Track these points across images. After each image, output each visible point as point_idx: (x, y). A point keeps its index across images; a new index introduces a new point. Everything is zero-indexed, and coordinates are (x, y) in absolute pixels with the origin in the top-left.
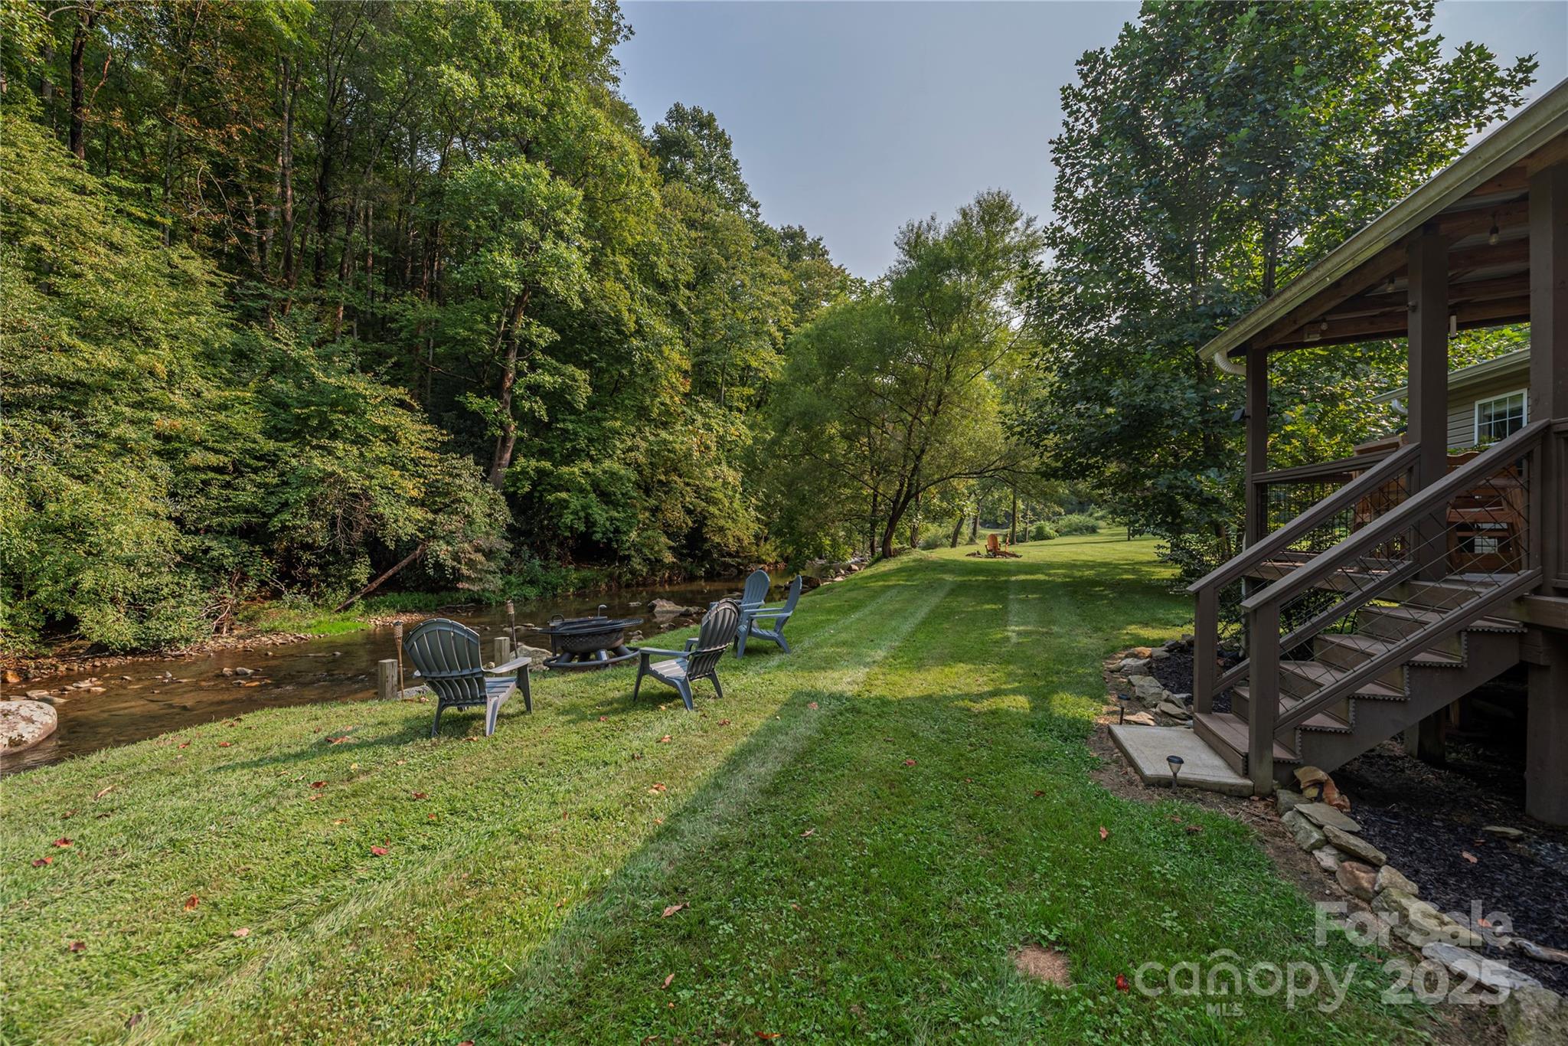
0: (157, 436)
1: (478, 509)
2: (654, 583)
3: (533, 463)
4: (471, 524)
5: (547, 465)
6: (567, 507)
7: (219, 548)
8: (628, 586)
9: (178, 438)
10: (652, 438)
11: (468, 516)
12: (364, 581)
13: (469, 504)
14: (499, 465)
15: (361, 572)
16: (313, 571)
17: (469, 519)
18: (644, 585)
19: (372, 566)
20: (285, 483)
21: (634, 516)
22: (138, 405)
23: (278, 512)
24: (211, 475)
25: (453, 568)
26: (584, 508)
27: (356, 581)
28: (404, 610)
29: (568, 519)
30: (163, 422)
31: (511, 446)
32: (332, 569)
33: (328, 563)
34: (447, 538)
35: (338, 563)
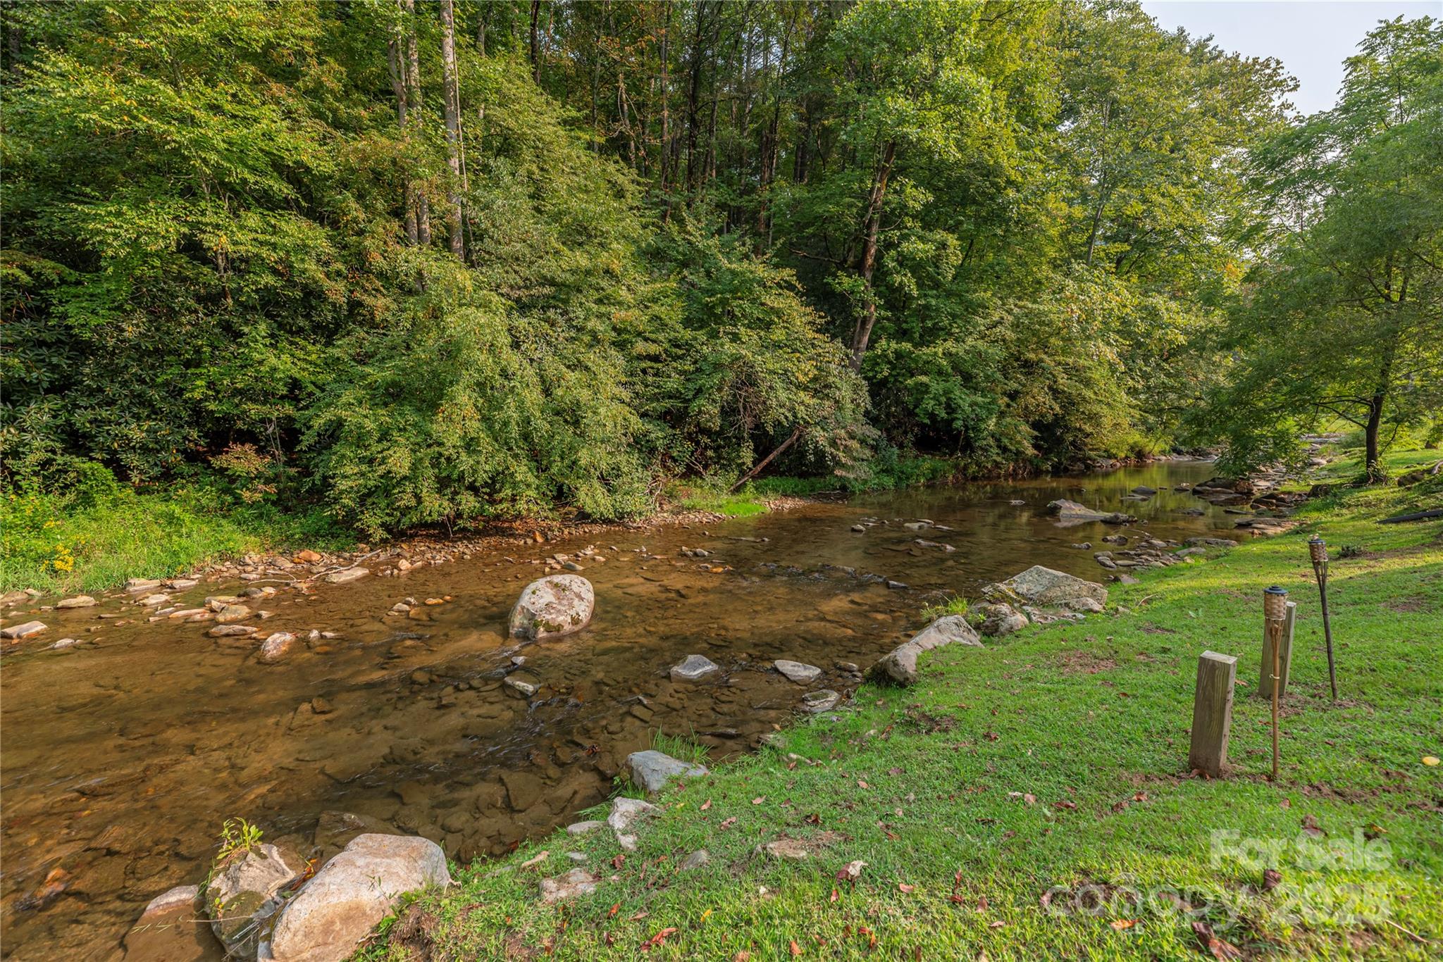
0: (614, 329)
1: (845, 393)
2: (999, 477)
3: (894, 345)
4: (840, 409)
5: (907, 346)
6: (927, 392)
7: (653, 431)
8: (974, 479)
9: (626, 331)
10: (1016, 310)
12: (750, 464)
13: (839, 389)
15: (747, 455)
16: (710, 453)
17: (839, 405)
18: (989, 478)
19: (755, 451)
20: (699, 370)
21: (994, 402)
22: (599, 301)
23: (695, 397)
24: (649, 364)
25: (832, 454)
26: (946, 392)
27: (744, 464)
29: (929, 404)
30: (618, 314)
31: (870, 328)
32: (724, 452)
33: (720, 446)
34: (822, 424)
35: (729, 447)
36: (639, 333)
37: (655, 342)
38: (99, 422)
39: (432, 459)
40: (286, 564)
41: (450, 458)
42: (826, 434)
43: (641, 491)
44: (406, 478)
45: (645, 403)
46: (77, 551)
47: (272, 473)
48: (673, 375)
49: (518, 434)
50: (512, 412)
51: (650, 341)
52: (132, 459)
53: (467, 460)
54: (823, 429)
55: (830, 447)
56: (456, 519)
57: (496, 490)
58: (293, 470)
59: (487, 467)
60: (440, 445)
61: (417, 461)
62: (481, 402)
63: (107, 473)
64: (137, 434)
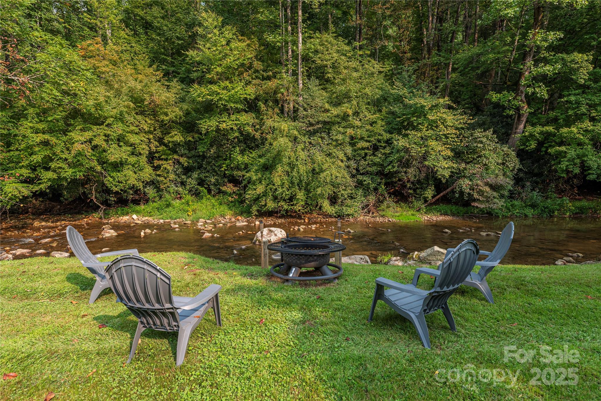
3: (539, 129)
4: (486, 169)
5: (550, 129)
6: (564, 157)
7: (367, 180)
11: (485, 165)
12: (430, 197)
13: (488, 158)
14: (515, 133)
15: (429, 193)
16: (411, 191)
17: (486, 167)
19: (434, 190)
25: (469, 194)
26: (580, 156)
27: (427, 197)
28: (446, 214)
29: (565, 165)
30: (349, 132)
31: (524, 119)
32: (418, 191)
33: (417, 188)
34: (471, 177)
35: (421, 188)
36: (362, 138)
37: (369, 141)
38: (206, 177)
39: (271, 189)
40: (233, 220)
41: (276, 189)
42: (470, 183)
43: (356, 206)
44: (264, 195)
45: (364, 168)
46: (193, 211)
47: (238, 192)
48: (379, 155)
49: (296, 181)
50: (295, 174)
51: (367, 141)
52: (212, 187)
53: (280, 190)
54: (471, 180)
55: (470, 190)
56: (281, 211)
57: (292, 201)
58: (242, 192)
59: (287, 193)
60: (274, 185)
61: (266, 190)
62: (289, 170)
63: (206, 191)
64: (213, 180)
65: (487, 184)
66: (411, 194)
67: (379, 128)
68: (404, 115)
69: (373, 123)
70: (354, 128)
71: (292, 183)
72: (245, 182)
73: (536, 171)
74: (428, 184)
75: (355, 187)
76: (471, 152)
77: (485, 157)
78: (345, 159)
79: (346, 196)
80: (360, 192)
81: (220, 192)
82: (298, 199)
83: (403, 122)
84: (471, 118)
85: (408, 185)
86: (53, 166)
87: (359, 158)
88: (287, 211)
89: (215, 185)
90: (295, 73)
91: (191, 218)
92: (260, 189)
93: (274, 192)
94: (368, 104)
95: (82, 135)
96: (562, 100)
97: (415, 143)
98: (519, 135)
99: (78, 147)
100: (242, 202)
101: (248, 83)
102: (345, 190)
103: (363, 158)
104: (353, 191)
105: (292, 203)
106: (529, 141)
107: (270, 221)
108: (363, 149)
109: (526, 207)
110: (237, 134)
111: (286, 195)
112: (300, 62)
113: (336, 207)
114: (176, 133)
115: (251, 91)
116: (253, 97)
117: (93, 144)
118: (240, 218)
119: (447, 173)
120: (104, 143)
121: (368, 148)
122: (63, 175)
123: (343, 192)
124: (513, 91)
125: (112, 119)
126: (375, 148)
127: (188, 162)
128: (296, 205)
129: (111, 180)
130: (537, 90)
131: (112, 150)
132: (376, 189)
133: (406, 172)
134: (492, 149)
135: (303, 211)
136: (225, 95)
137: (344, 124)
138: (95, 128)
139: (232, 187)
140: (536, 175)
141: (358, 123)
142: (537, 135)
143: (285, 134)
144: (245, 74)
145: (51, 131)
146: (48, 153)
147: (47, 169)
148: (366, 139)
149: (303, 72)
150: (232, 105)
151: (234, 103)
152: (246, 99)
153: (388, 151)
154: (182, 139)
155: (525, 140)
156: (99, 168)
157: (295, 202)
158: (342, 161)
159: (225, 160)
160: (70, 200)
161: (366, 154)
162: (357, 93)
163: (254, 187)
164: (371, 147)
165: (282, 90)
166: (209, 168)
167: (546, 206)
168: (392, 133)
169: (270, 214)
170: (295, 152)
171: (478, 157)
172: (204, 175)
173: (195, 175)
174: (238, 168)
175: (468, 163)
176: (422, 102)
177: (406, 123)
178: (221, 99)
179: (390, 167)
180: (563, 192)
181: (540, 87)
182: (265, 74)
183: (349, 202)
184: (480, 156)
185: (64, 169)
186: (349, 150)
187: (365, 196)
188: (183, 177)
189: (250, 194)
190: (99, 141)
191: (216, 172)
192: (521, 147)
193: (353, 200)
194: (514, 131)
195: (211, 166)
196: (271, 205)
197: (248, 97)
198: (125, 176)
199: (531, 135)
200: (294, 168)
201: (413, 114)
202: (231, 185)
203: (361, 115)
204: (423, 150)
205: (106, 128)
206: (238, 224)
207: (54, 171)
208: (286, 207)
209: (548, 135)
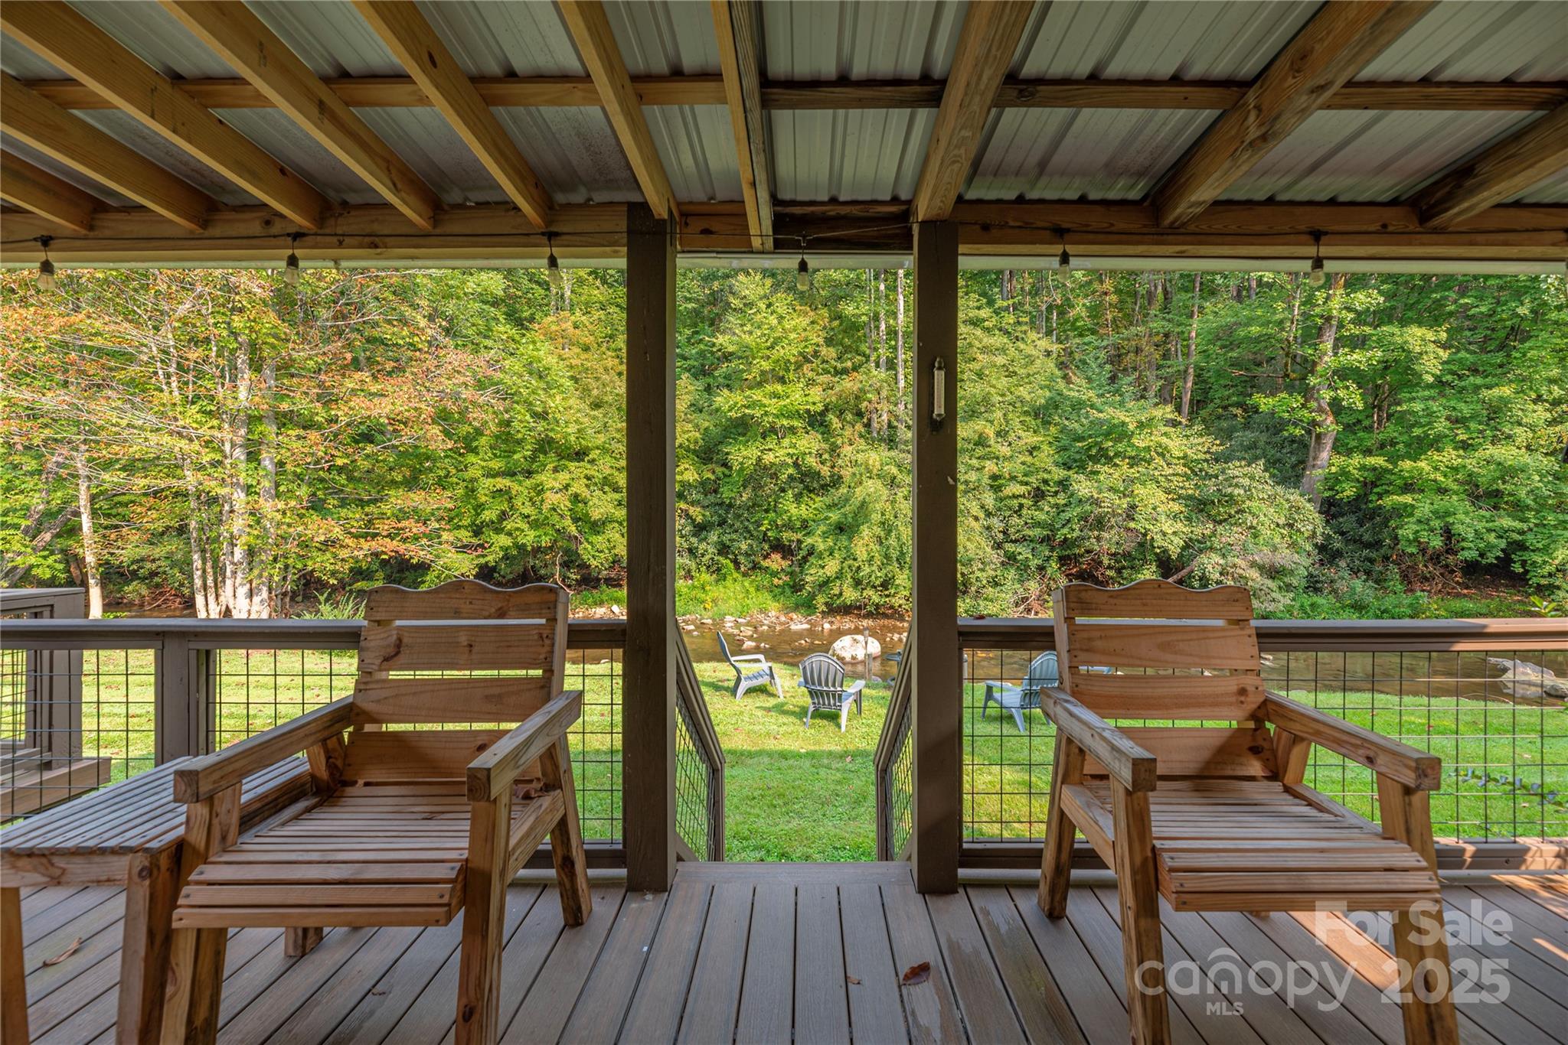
3: (1358, 460)
6: (1410, 515)
7: (1023, 552)
11: (1252, 527)
14: (1314, 467)
16: (1111, 573)
26: (1439, 514)
29: (1412, 530)
31: (1328, 442)
32: (1125, 573)
33: (1124, 568)
34: (1224, 550)
35: (1132, 568)
36: (1013, 478)
37: (1026, 484)
38: (731, 540)
39: (850, 567)
40: (783, 619)
41: (859, 568)
42: (1222, 562)
43: (1004, 599)
44: (837, 578)
45: (1018, 531)
46: (713, 601)
47: (789, 570)
48: (1047, 508)
49: (894, 554)
50: (892, 541)
51: (1022, 483)
52: (742, 559)
53: (866, 570)
54: (1224, 556)
55: (1221, 574)
56: (866, 605)
57: (887, 589)
58: (797, 569)
59: (879, 574)
60: (855, 559)
61: (842, 568)
62: (882, 534)
63: (731, 565)
64: (744, 547)
65: (1253, 564)
66: (1112, 578)
67: (1047, 457)
68: (1090, 436)
69: (1034, 448)
70: (998, 458)
71: (887, 557)
72: (803, 553)
73: (1366, 537)
74: (1145, 561)
75: (1003, 564)
76: (1227, 502)
77: (1250, 513)
78: (982, 515)
79: (984, 582)
80: (1012, 573)
81: (755, 567)
82: (897, 585)
83: (1090, 449)
84: (1218, 442)
85: (1106, 562)
86: (509, 527)
87: (1007, 513)
88: (877, 606)
89: (747, 555)
90: (891, 365)
91: (710, 614)
92: (832, 567)
93: (857, 572)
94: (1026, 413)
95: (554, 479)
96: (1399, 408)
97: (1111, 489)
98: (1320, 471)
99: (551, 498)
100: (796, 588)
101: (811, 382)
102: (983, 570)
103: (1016, 512)
104: (999, 573)
105: (887, 593)
106: (1340, 482)
107: (848, 623)
108: (1015, 497)
109: (1343, 608)
110: (791, 471)
111: (876, 578)
112: (900, 343)
113: (967, 601)
114: (687, 466)
115: (816, 398)
116: (820, 407)
117: (570, 492)
118: (795, 617)
119: (1179, 542)
120: (584, 489)
121: (1023, 496)
122: (521, 540)
123: (979, 574)
124: (1299, 393)
125: (598, 452)
126: (1039, 495)
127: (703, 515)
128: (894, 596)
129: (590, 547)
130: (1341, 393)
131: (596, 500)
132: (1041, 569)
133: (1098, 539)
134: (1266, 497)
135: (907, 607)
136: (773, 406)
137: (980, 451)
138: (572, 465)
139: (780, 560)
140: (1368, 545)
141: (1005, 450)
142: (1356, 472)
143: (875, 471)
144: (805, 368)
145: (510, 474)
146: (505, 506)
147: (498, 531)
148: (1020, 478)
149: (906, 361)
150: (785, 422)
151: (788, 418)
152: (808, 411)
153: (1061, 499)
154: (696, 476)
155: (1333, 481)
156: (573, 530)
157: (893, 591)
158: (976, 519)
159: (767, 511)
160: (511, 577)
161: (1021, 506)
162: (1003, 395)
163: (820, 562)
164: (1029, 494)
165: (869, 396)
166: (738, 524)
167: (1383, 608)
168: (1069, 468)
169: (847, 610)
170: (894, 502)
171: (1237, 512)
172: (729, 537)
173: (713, 537)
174: (789, 526)
175: (1220, 522)
176: (1121, 416)
177: (1094, 452)
178: (766, 414)
179: (1065, 531)
180: (1427, 579)
181: (1347, 388)
182: (839, 366)
183: (990, 591)
184: (1240, 511)
185: (523, 531)
186: (989, 499)
187: (1021, 582)
188: (694, 540)
189: (812, 575)
190: (578, 487)
191: (749, 532)
192: (1326, 494)
193: (999, 588)
194: (1311, 462)
195: (742, 522)
196: (850, 595)
197: (812, 408)
198: (609, 541)
199: (1344, 473)
200: (890, 531)
201: (1107, 435)
202: (776, 557)
203: (1012, 437)
204: (1125, 503)
205: (589, 466)
206: (794, 627)
207: (509, 534)
208: (876, 599)
209: (1379, 473)
